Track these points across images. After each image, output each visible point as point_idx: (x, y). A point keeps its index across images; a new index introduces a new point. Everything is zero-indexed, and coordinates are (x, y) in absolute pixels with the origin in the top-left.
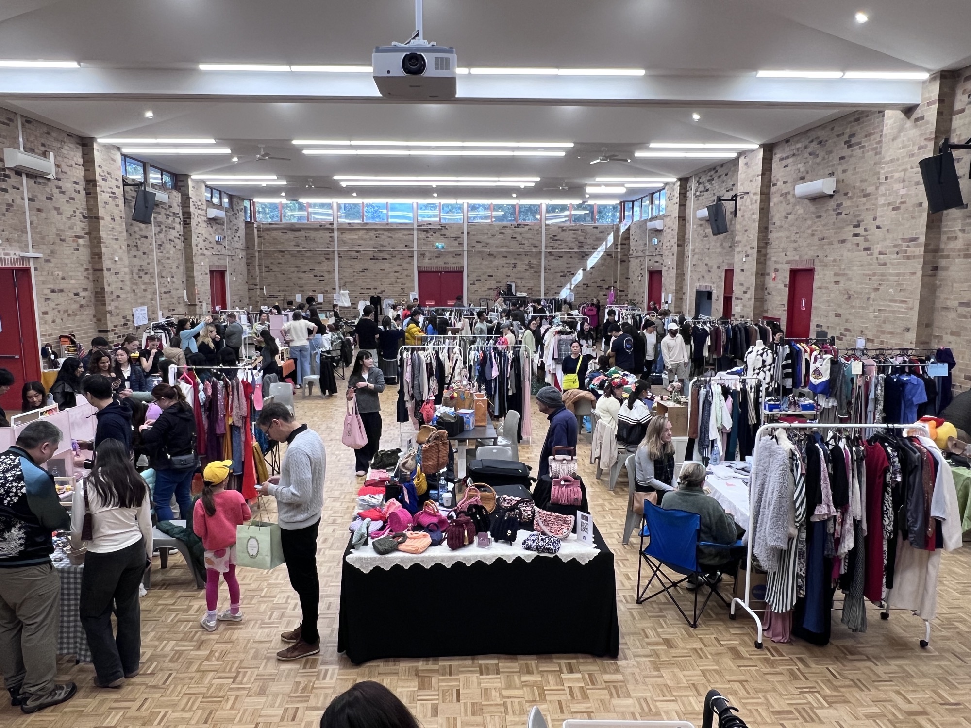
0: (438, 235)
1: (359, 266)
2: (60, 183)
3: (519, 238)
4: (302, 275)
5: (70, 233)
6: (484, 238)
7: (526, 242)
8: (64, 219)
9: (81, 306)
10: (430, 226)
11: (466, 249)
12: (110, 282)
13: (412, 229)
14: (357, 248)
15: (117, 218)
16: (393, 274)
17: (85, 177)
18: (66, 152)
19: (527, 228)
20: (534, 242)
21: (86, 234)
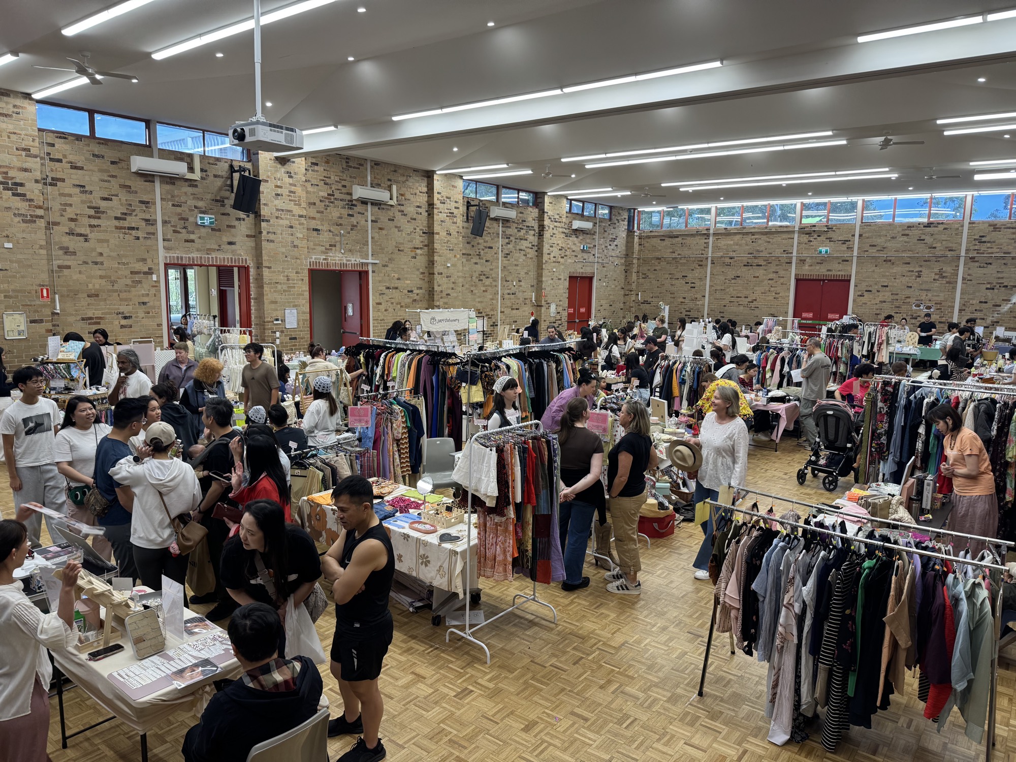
0: (823, 238)
1: (731, 273)
2: (402, 208)
3: (929, 239)
4: (674, 282)
5: (410, 245)
6: (880, 241)
7: (938, 245)
8: (404, 235)
9: (415, 300)
10: (814, 229)
11: (855, 254)
12: (440, 283)
13: (793, 232)
14: (732, 254)
15: (454, 233)
16: (766, 282)
17: (427, 202)
18: (411, 184)
19: (941, 227)
20: (950, 245)
21: (426, 246)
